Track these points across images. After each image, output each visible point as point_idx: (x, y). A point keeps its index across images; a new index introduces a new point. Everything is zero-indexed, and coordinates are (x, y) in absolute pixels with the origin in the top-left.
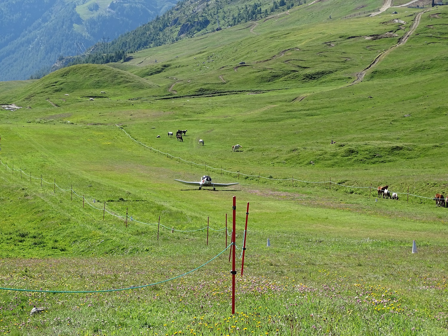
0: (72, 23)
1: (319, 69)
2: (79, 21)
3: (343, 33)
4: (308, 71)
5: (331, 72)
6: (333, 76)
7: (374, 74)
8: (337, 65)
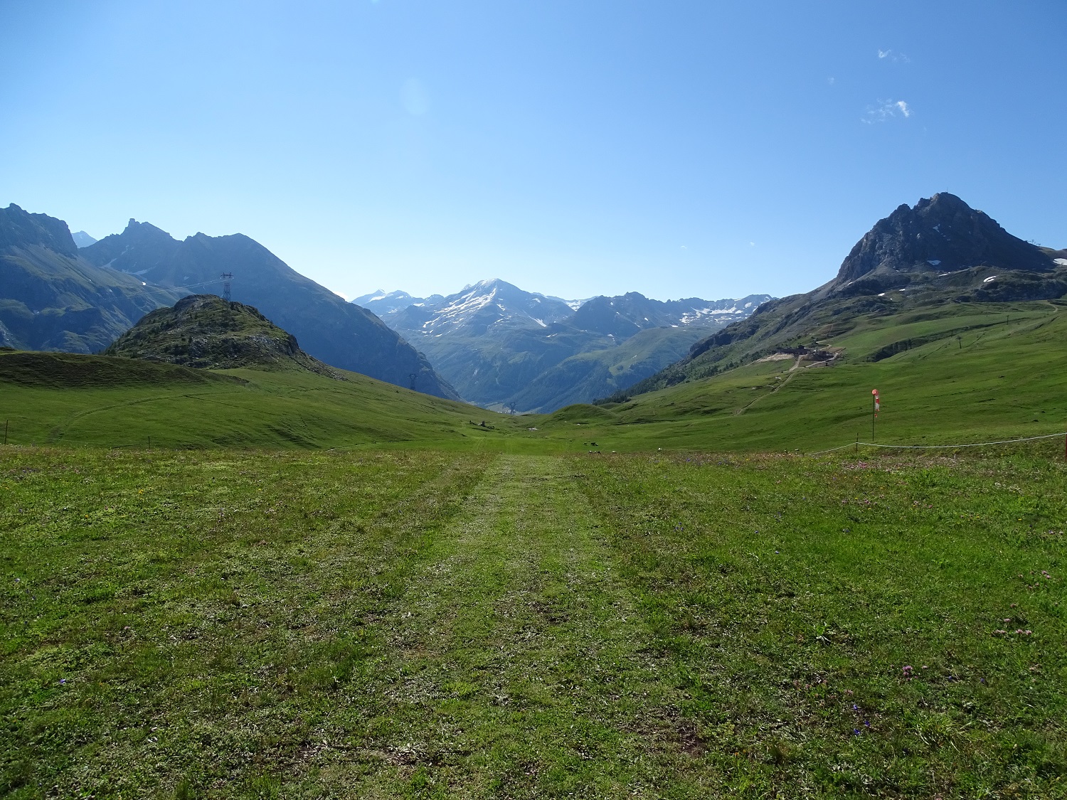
0: (606, 377)
1: (714, 407)
2: (611, 376)
3: (740, 385)
4: (706, 409)
5: (720, 409)
6: (721, 412)
7: (748, 411)
8: (725, 405)
